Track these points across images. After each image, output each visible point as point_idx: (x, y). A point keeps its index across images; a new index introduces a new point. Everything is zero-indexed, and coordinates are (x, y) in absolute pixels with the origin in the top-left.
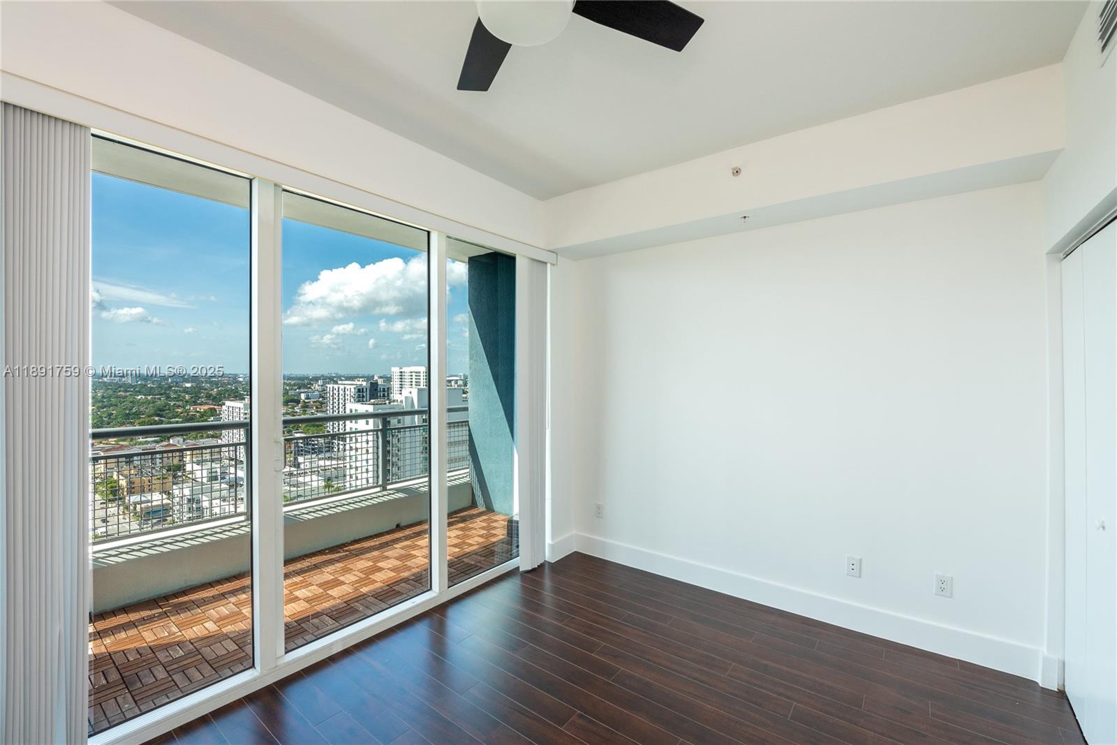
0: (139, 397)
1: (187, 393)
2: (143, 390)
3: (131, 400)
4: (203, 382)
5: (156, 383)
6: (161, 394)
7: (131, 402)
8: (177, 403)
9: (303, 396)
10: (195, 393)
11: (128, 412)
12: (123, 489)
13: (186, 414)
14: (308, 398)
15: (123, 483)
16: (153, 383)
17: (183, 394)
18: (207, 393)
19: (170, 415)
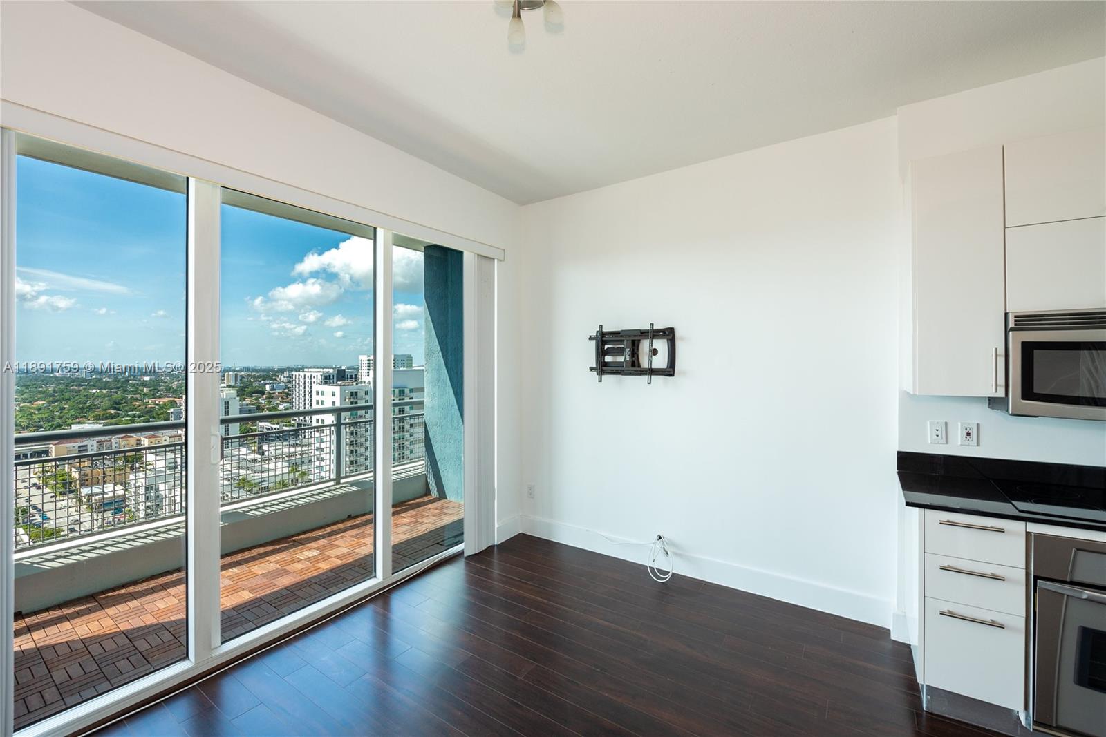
0: (94, 391)
1: (145, 386)
2: (99, 384)
3: (85, 394)
4: (162, 376)
5: (112, 377)
6: (118, 388)
7: (85, 396)
8: (134, 396)
9: (268, 388)
10: (154, 386)
11: (81, 406)
12: (75, 482)
13: (144, 407)
14: (273, 389)
15: (76, 475)
16: (109, 377)
17: (140, 388)
18: (167, 386)
19: (127, 408)
